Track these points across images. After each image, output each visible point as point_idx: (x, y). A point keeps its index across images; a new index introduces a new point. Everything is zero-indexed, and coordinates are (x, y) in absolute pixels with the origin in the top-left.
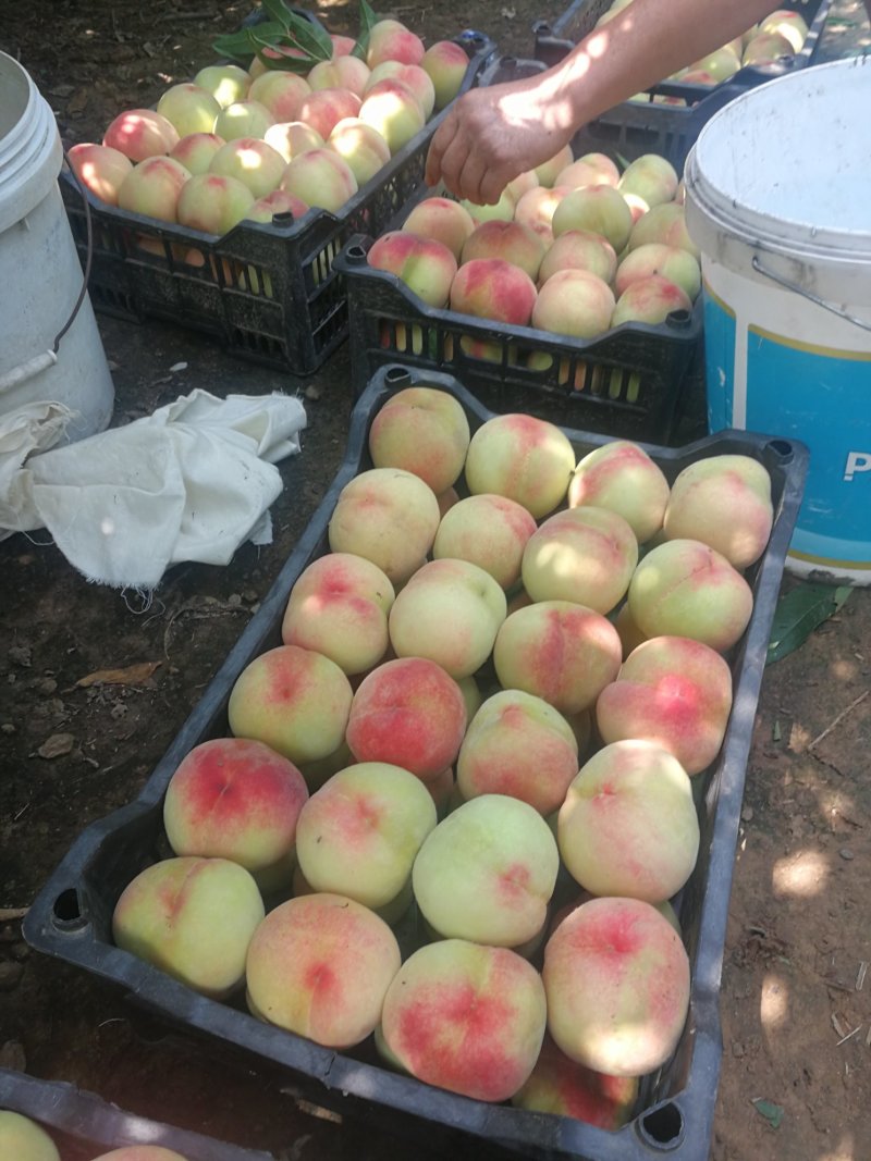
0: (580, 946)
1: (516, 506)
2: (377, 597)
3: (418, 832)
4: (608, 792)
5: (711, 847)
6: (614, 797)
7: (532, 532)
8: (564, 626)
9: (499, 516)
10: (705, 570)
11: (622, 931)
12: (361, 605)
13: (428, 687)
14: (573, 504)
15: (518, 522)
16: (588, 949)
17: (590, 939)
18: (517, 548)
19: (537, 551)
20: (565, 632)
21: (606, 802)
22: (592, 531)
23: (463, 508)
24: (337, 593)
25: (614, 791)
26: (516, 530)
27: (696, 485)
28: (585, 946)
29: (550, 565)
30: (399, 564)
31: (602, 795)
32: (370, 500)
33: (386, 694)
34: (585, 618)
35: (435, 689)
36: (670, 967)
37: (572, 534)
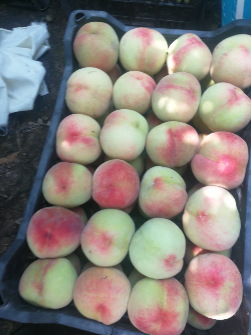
0: (200, 282)
1: (145, 76)
2: (93, 133)
3: (128, 238)
4: (203, 215)
5: (245, 225)
6: (205, 217)
7: (154, 88)
8: (175, 136)
9: (138, 84)
10: (233, 99)
11: (216, 276)
12: (86, 141)
13: (122, 177)
14: (170, 72)
15: (147, 84)
16: (203, 283)
17: (204, 279)
18: (148, 96)
19: (158, 99)
20: (175, 139)
21: (203, 220)
22: (181, 88)
23: (123, 80)
24: (75, 137)
25: (206, 214)
26: (147, 88)
27: (225, 55)
28: (202, 282)
29: (164, 108)
30: (99, 112)
31: (201, 216)
32: (80, 87)
33: (105, 182)
34: (184, 131)
35: (125, 177)
36: (236, 286)
37: (172, 91)
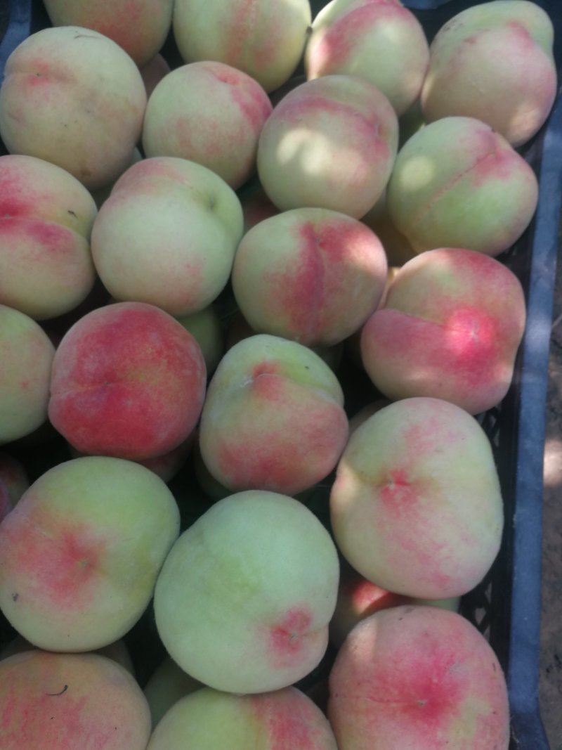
0: (381, 701)
1: (243, 76)
2: (71, 217)
4: (401, 481)
6: (407, 489)
7: (267, 114)
8: (322, 245)
9: (224, 91)
10: (486, 162)
11: (435, 680)
12: (45, 234)
13: (150, 351)
15: (248, 99)
17: (396, 692)
18: (249, 136)
19: (277, 140)
20: (324, 254)
21: (399, 497)
22: (349, 111)
23: (175, 80)
24: (7, 217)
25: (410, 479)
26: (247, 110)
27: (471, 41)
28: (388, 701)
29: (296, 162)
30: (99, 165)
31: (392, 487)
32: (43, 74)
33: (91, 366)
34: (347, 233)
35: (160, 353)
37: (323, 115)
